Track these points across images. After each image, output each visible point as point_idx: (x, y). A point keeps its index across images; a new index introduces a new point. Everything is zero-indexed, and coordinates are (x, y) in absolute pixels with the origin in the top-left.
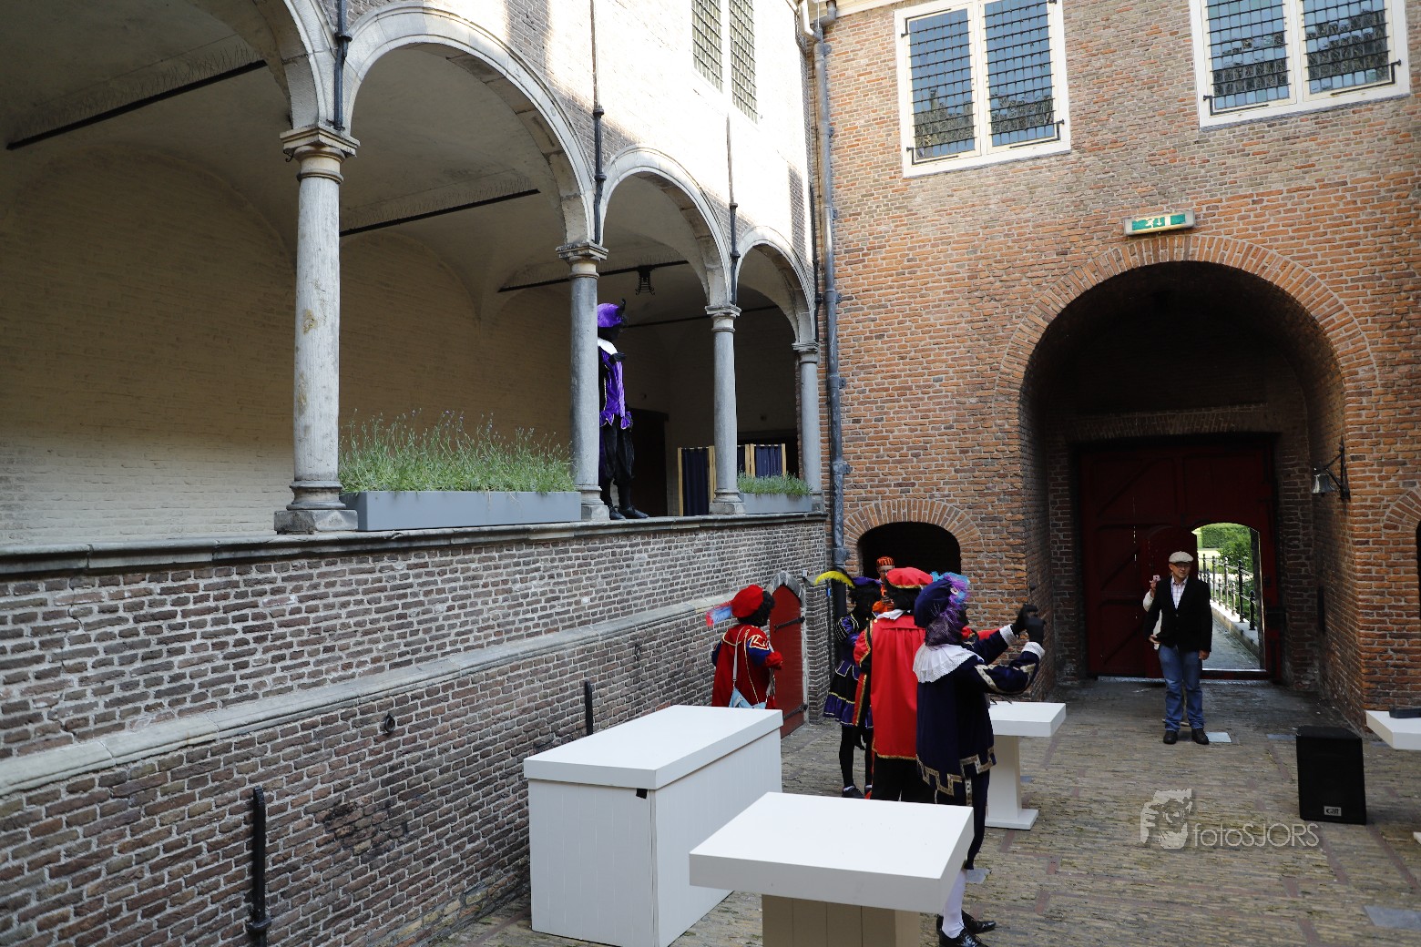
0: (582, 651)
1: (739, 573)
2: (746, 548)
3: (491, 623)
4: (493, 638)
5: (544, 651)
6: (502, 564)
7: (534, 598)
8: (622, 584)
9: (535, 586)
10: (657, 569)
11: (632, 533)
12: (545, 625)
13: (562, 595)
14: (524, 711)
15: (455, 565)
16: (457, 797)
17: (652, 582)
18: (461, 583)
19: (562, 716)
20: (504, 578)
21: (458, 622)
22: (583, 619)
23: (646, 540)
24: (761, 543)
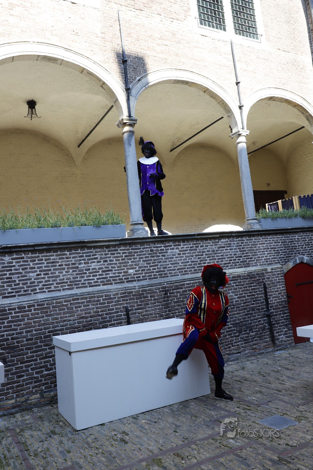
0: (124, 293)
1: (259, 257)
2: (265, 245)
3: (65, 281)
4: (67, 287)
5: (96, 292)
6: (71, 257)
7: (94, 271)
8: (159, 264)
9: (93, 266)
10: (186, 257)
11: (166, 241)
12: (101, 282)
13: (113, 269)
14: (82, 318)
15: (41, 258)
16: (37, 351)
17: (182, 263)
18: (45, 265)
19: (110, 321)
20: (73, 262)
21: (44, 280)
22: (130, 279)
23: (177, 243)
24: (279, 242)
